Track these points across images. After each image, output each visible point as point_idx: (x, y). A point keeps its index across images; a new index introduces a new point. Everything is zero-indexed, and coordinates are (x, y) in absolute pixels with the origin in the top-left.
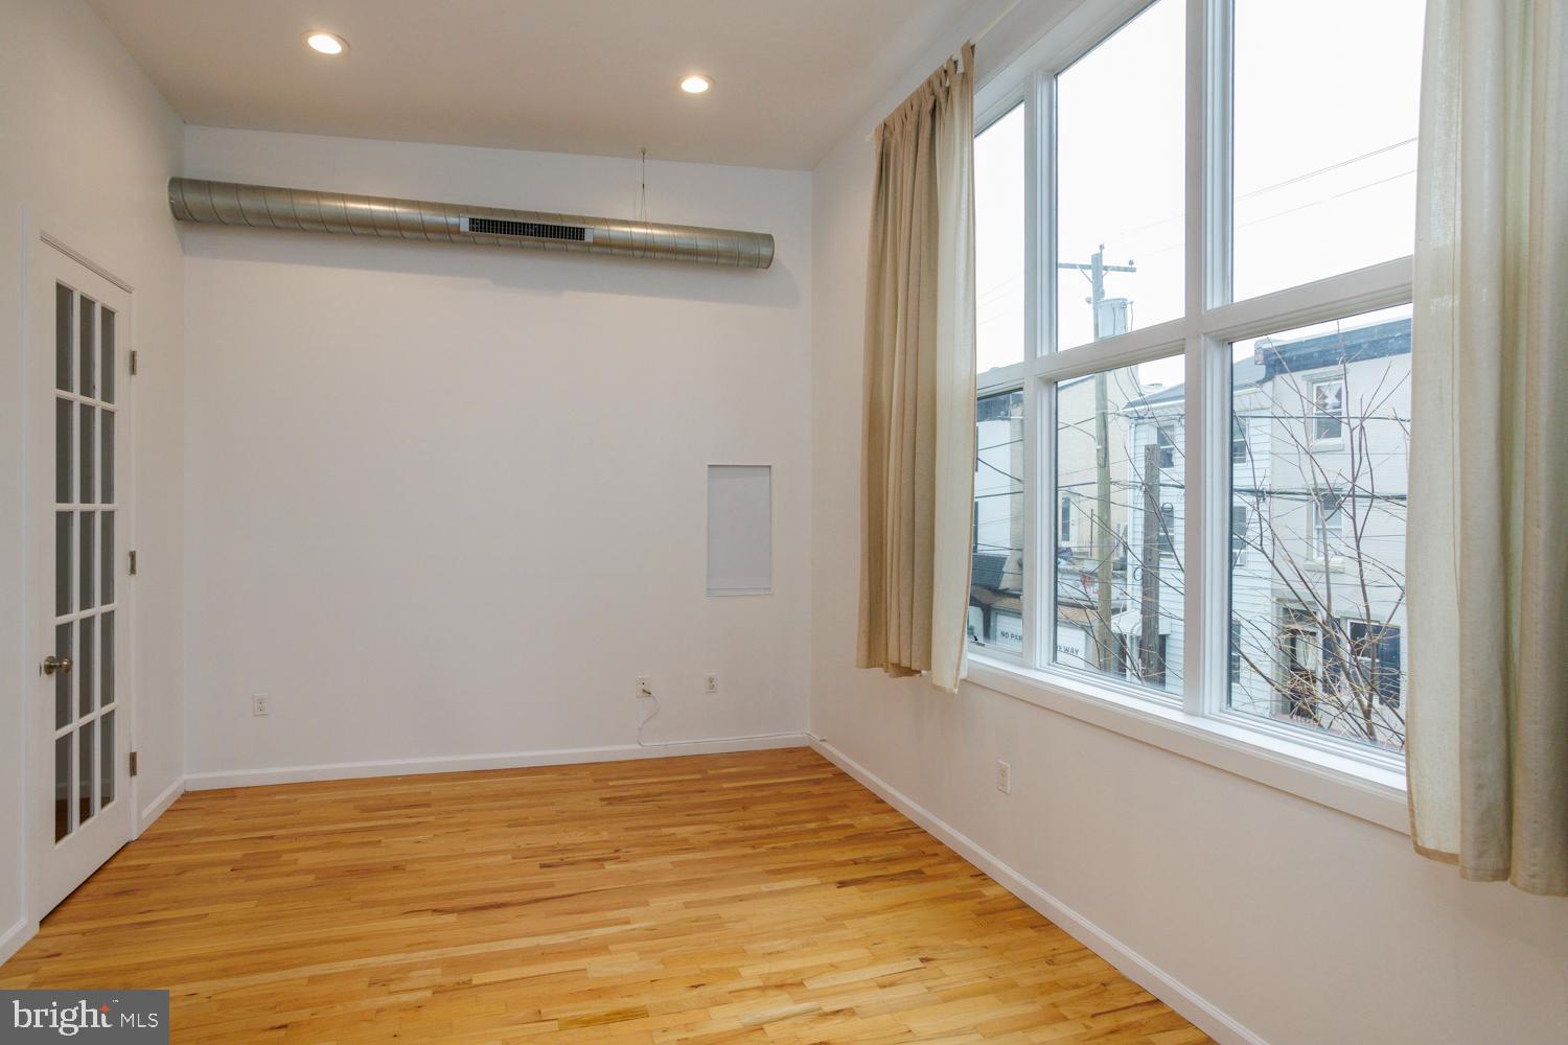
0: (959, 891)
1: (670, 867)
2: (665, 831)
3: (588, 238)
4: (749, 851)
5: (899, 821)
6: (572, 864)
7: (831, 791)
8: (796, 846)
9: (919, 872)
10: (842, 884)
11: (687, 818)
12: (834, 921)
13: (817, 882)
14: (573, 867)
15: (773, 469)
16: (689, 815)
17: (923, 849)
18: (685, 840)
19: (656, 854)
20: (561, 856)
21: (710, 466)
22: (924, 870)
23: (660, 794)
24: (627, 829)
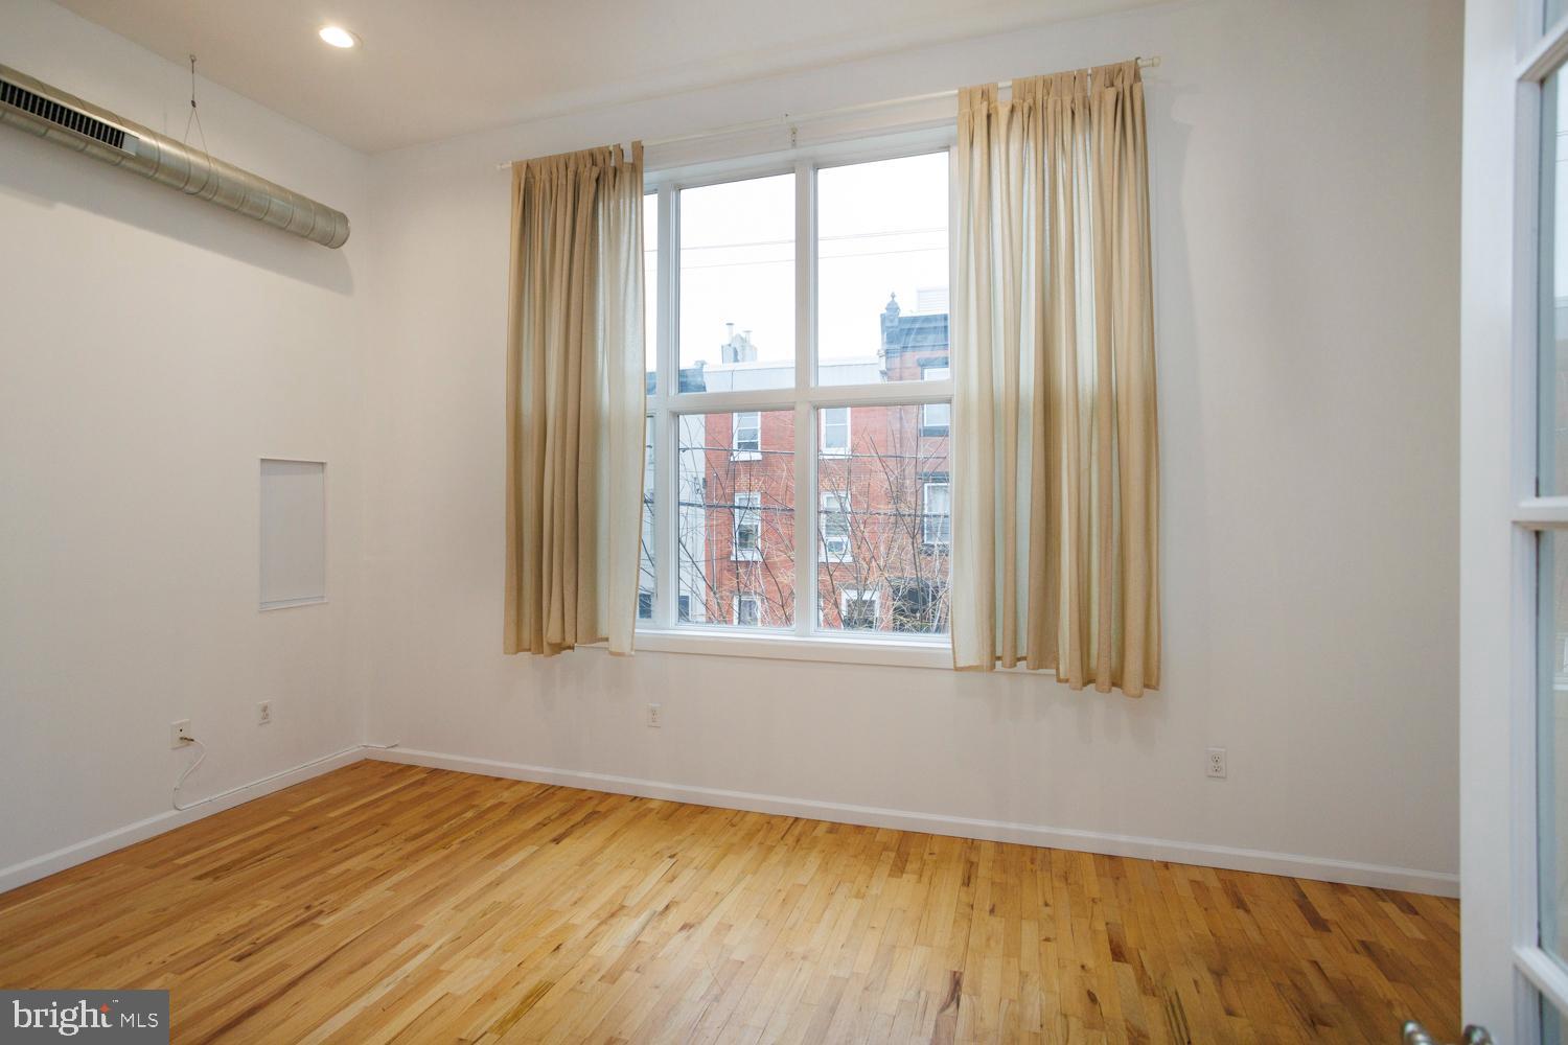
0: (636, 812)
1: (390, 894)
2: (334, 871)
3: (128, 148)
4: (446, 852)
5: (532, 787)
6: (270, 942)
7: (445, 785)
8: (481, 832)
9: (594, 813)
10: (557, 840)
11: (335, 855)
12: (586, 863)
13: (536, 848)
14: (275, 945)
15: (329, 467)
16: (336, 851)
17: (578, 797)
18: (368, 870)
19: (358, 892)
20: (249, 940)
21: (262, 460)
22: (598, 809)
23: (267, 848)
24: (286, 887)
